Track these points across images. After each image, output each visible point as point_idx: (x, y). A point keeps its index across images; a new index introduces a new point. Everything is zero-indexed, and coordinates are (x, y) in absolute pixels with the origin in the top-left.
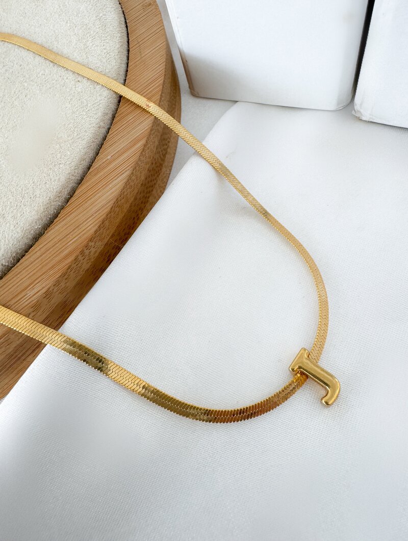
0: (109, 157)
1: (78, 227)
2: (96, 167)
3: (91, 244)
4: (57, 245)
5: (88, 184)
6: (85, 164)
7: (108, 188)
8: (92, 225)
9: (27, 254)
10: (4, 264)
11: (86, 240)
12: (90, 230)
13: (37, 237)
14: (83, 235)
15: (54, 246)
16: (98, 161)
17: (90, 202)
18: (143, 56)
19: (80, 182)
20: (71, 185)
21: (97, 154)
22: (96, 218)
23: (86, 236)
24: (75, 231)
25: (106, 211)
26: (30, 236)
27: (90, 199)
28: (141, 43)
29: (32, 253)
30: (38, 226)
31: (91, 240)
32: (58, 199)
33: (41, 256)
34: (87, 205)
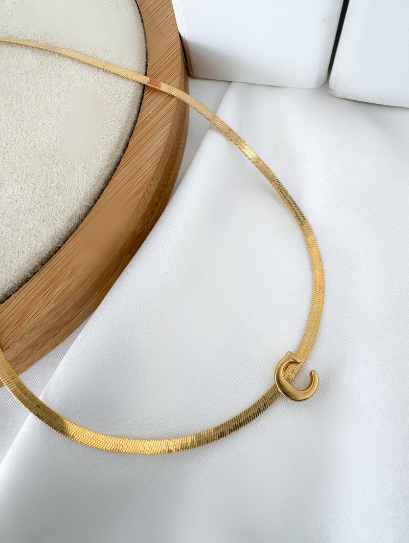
0: (150, 113)
1: (139, 170)
2: (141, 122)
3: (152, 182)
4: (126, 185)
5: (138, 136)
6: (133, 119)
7: (156, 137)
8: (151, 168)
9: (101, 196)
10: (86, 204)
11: (149, 179)
12: (150, 171)
13: (107, 183)
14: (146, 175)
15: (124, 186)
16: (142, 116)
17: (143, 150)
18: (157, 25)
19: (131, 135)
20: (126, 137)
21: (139, 111)
22: (153, 161)
23: (147, 176)
24: (138, 173)
25: (160, 155)
26: (102, 181)
27: (144, 147)
28: (152, 14)
29: (106, 195)
30: (107, 172)
31: (152, 180)
32: (118, 150)
33: (114, 196)
34: (142, 152)
